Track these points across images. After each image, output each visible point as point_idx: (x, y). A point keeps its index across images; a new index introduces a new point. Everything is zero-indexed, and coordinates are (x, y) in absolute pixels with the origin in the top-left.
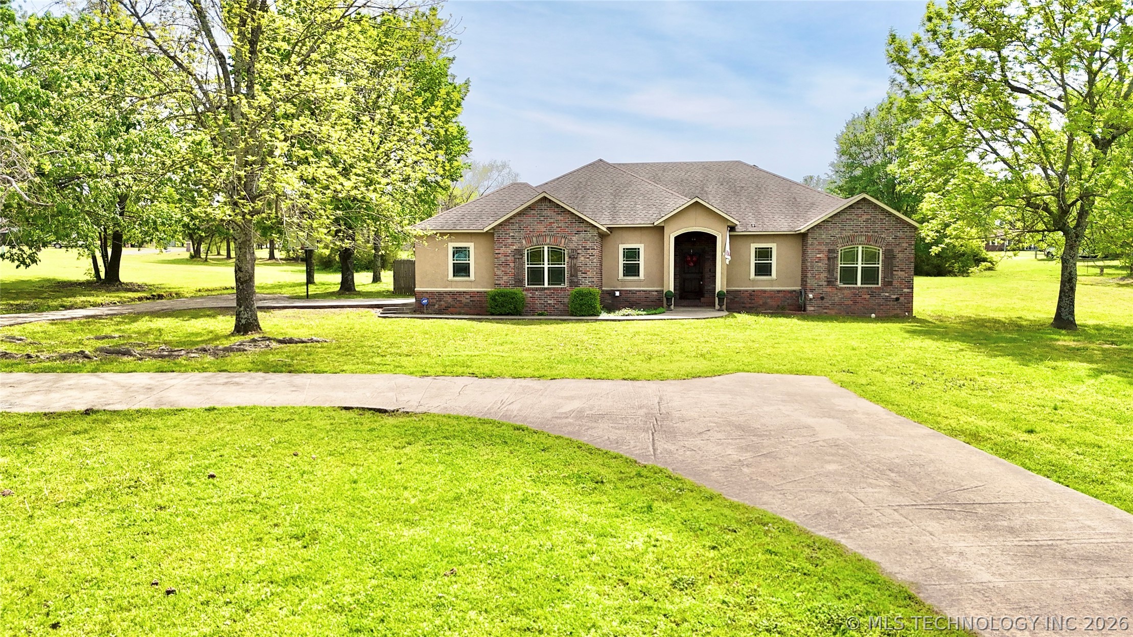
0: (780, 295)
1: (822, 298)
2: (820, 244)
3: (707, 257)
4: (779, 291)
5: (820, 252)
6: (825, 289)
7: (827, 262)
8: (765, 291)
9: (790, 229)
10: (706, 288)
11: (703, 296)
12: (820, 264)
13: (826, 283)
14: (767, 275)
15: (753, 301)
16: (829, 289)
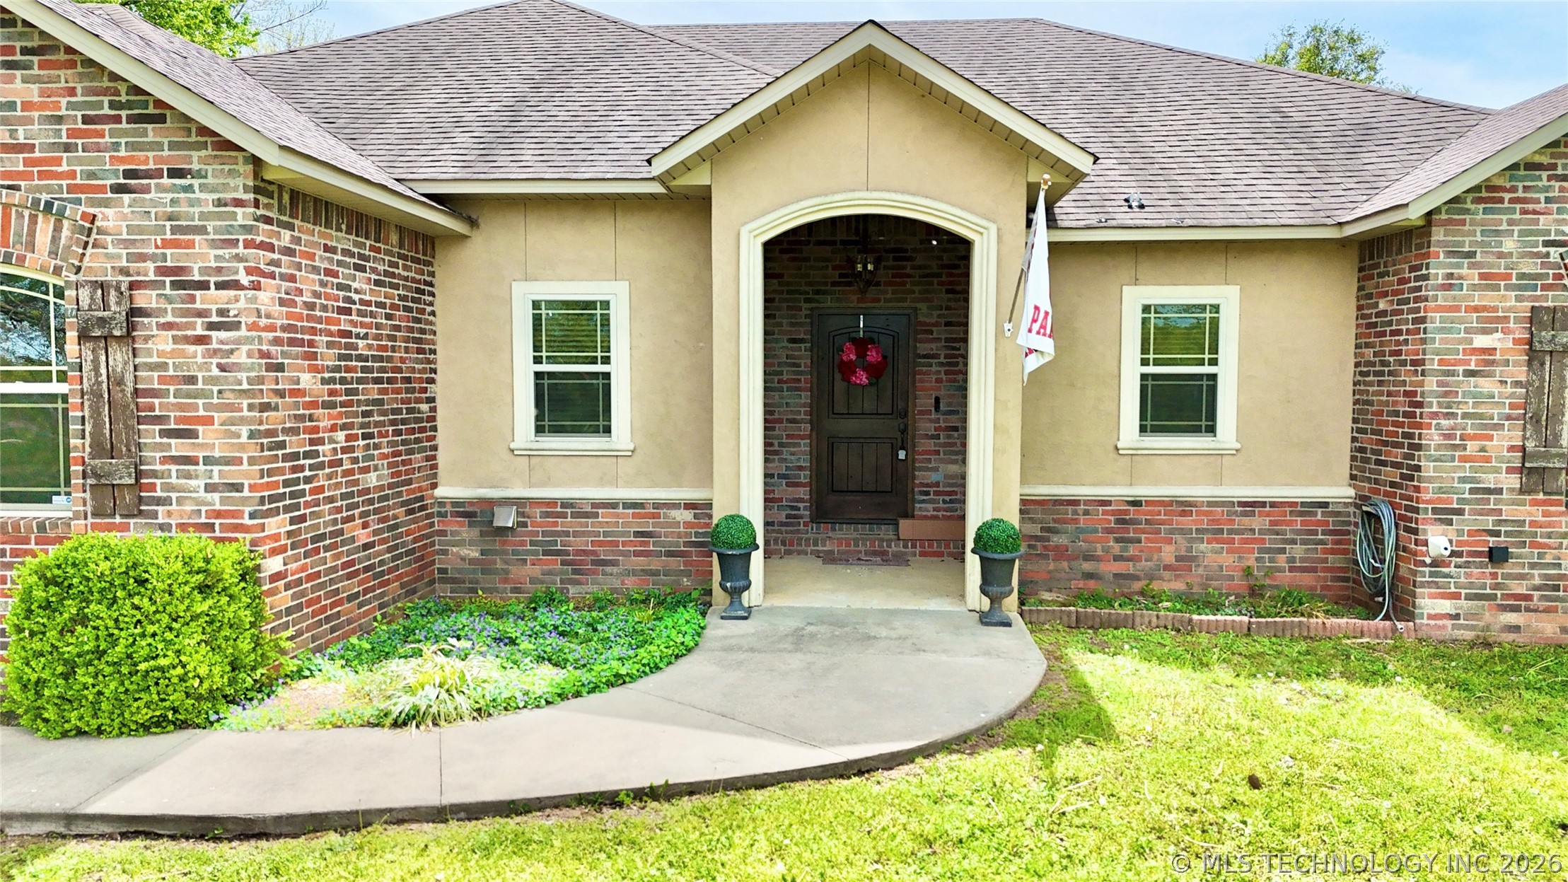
0: (1258, 522)
1: (1497, 556)
2: (1489, 280)
3: (923, 348)
4: (1251, 506)
5: (1492, 322)
6: (1508, 512)
7: (1521, 374)
8: (1185, 507)
9: (1307, 215)
10: (922, 476)
11: (908, 515)
12: (1486, 385)
13: (1514, 481)
14: (1196, 430)
15: (1132, 550)
16: (1528, 512)
